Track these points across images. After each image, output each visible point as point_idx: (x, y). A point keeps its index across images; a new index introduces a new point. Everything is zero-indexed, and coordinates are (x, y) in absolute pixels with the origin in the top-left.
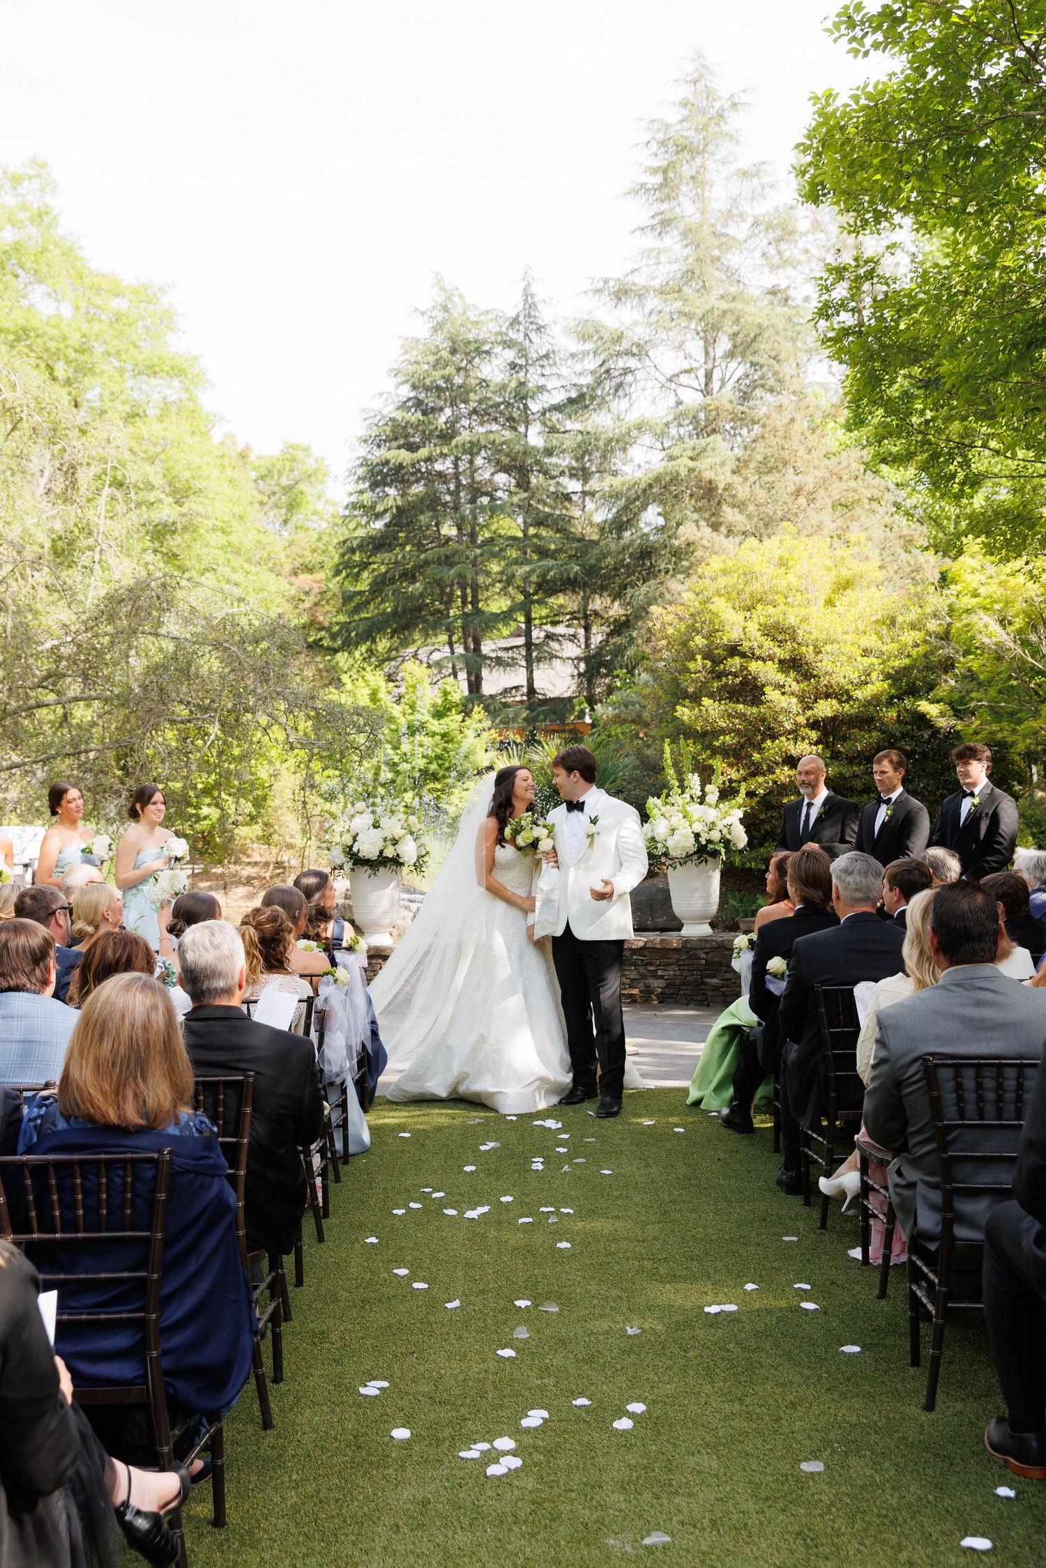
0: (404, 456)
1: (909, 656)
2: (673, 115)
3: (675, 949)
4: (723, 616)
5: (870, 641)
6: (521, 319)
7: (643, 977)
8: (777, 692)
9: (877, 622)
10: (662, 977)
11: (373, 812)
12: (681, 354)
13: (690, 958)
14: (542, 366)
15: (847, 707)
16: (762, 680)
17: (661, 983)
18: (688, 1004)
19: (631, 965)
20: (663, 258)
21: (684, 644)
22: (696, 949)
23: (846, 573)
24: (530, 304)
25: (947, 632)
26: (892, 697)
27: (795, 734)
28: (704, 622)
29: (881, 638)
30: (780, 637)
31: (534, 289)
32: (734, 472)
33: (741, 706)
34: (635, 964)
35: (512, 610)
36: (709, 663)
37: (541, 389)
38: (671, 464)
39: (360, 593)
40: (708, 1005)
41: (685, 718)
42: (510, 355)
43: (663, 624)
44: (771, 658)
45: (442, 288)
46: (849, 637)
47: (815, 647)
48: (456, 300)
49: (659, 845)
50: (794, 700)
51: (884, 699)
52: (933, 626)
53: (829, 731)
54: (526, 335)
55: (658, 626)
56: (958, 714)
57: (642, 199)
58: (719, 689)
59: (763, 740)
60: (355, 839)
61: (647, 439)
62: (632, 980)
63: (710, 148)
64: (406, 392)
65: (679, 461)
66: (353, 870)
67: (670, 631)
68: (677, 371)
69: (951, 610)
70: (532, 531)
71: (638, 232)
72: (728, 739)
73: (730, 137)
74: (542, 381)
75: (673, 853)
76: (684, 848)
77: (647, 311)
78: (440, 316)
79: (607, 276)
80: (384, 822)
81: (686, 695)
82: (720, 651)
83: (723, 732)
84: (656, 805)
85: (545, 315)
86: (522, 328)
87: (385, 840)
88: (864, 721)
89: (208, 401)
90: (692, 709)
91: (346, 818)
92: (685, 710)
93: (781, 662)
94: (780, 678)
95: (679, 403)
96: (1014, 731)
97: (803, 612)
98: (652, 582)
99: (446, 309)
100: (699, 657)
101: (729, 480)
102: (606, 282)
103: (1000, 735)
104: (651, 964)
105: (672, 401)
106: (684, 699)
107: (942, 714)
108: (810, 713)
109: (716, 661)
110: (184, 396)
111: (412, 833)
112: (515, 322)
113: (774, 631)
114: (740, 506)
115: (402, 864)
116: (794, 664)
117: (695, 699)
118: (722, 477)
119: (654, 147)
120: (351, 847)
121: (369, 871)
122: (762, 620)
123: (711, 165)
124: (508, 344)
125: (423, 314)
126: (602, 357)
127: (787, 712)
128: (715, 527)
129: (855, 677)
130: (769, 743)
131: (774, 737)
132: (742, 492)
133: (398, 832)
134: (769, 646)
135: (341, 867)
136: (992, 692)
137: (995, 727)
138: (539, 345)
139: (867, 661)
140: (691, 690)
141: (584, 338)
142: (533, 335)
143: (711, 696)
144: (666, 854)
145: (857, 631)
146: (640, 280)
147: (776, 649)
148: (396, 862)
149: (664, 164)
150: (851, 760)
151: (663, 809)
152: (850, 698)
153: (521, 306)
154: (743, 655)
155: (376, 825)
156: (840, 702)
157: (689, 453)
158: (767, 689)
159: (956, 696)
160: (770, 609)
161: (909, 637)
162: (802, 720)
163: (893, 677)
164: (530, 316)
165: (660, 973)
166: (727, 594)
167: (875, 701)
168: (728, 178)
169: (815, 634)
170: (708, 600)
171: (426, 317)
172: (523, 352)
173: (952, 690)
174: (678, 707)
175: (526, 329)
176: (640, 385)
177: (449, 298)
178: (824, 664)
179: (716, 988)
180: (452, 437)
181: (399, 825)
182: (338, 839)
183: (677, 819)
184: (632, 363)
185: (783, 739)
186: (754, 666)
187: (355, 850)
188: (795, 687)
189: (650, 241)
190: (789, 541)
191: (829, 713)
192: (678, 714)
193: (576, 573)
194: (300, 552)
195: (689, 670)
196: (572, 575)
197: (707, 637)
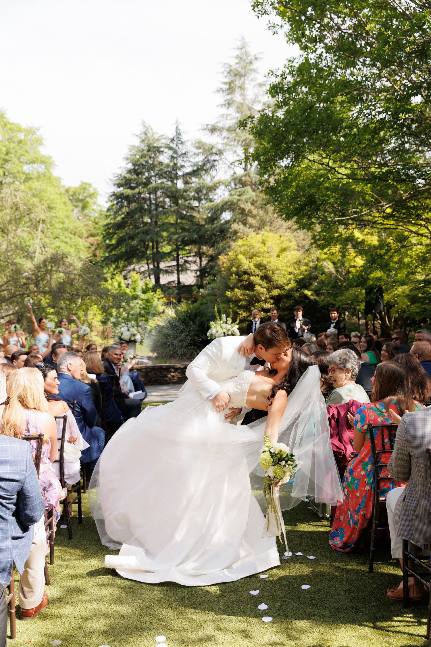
0: (129, 192)
1: (304, 275)
2: (233, 62)
4: (242, 261)
5: (291, 269)
6: (175, 139)
8: (259, 287)
9: (294, 263)
11: (127, 326)
12: (235, 154)
14: (183, 158)
15: (283, 292)
16: (255, 283)
20: (228, 118)
21: (229, 270)
23: (284, 246)
24: (178, 134)
25: (316, 266)
26: (298, 289)
27: (266, 301)
28: (236, 263)
29: (295, 269)
30: (261, 268)
31: (180, 127)
32: (251, 205)
33: (248, 292)
35: (171, 252)
36: (237, 277)
37: (182, 166)
38: (231, 197)
39: (112, 245)
41: (229, 296)
42: (171, 153)
43: (223, 262)
44: (258, 275)
45: (144, 126)
46: (284, 268)
47: (273, 272)
48: (150, 131)
50: (265, 290)
51: (295, 289)
52: (311, 264)
53: (277, 300)
54: (177, 145)
55: (221, 263)
56: (317, 295)
57: (221, 94)
58: (240, 286)
59: (255, 303)
60: (122, 334)
61: (222, 187)
63: (247, 75)
64: (130, 166)
65: (234, 196)
67: (225, 265)
68: (234, 160)
69: (318, 259)
70: (179, 221)
71: (220, 106)
72: (244, 303)
73: (254, 70)
74: (183, 164)
77: (223, 137)
78: (143, 136)
79: (207, 123)
80: (131, 329)
82: (241, 273)
83: (241, 300)
84: (212, 324)
85: (184, 138)
86: (175, 142)
87: (131, 335)
88: (289, 296)
89: (55, 173)
90: (231, 292)
91: (119, 328)
92: (229, 293)
93: (262, 277)
94: (261, 282)
95: (235, 173)
96: (335, 300)
97: (269, 260)
98: (224, 242)
99: (146, 134)
100: (234, 275)
101: (250, 208)
102: (207, 125)
103: (330, 302)
105: (232, 172)
106: (229, 289)
107: (312, 295)
108: (270, 294)
109: (240, 276)
110: (46, 170)
111: (139, 333)
112: (172, 140)
113: (259, 266)
114: (254, 217)
116: (266, 278)
117: (232, 289)
118: (247, 207)
119: (225, 74)
120: (121, 337)
122: (255, 262)
123: (247, 82)
124: (171, 148)
125: (137, 136)
126: (205, 156)
127: (262, 293)
128: (245, 225)
129: (285, 281)
130: (257, 304)
131: (259, 302)
132: (255, 212)
133: (135, 332)
134: (257, 272)
136: (329, 287)
137: (329, 299)
138: (182, 149)
139: (290, 277)
140: (231, 286)
141: (198, 148)
142: (180, 145)
143: (238, 288)
145: (287, 266)
146: (220, 125)
147: (260, 272)
148: (135, 342)
149: (229, 80)
150: (284, 309)
151: (215, 325)
152: (284, 289)
153: (175, 134)
154: (248, 274)
155: (128, 330)
156: (281, 290)
157: (238, 193)
158: (256, 286)
159: (317, 288)
160: (258, 259)
161: (303, 268)
162: (268, 296)
163: (298, 282)
164: (178, 138)
166: (244, 253)
167: (292, 290)
168: (254, 87)
169: (273, 267)
170: (237, 255)
171: (138, 138)
172: (175, 152)
173: (316, 286)
174: (227, 292)
175: (177, 143)
176: (220, 166)
177: (147, 130)
178: (275, 277)
180: (148, 185)
181: (135, 330)
182: (117, 335)
183: (219, 328)
184: (217, 157)
185: (261, 302)
186: (252, 278)
188: (265, 285)
189: (224, 111)
190: (266, 234)
191: (277, 294)
192: (226, 294)
193: (196, 238)
194: (89, 229)
195: (231, 280)
196: (194, 239)
197: (237, 268)
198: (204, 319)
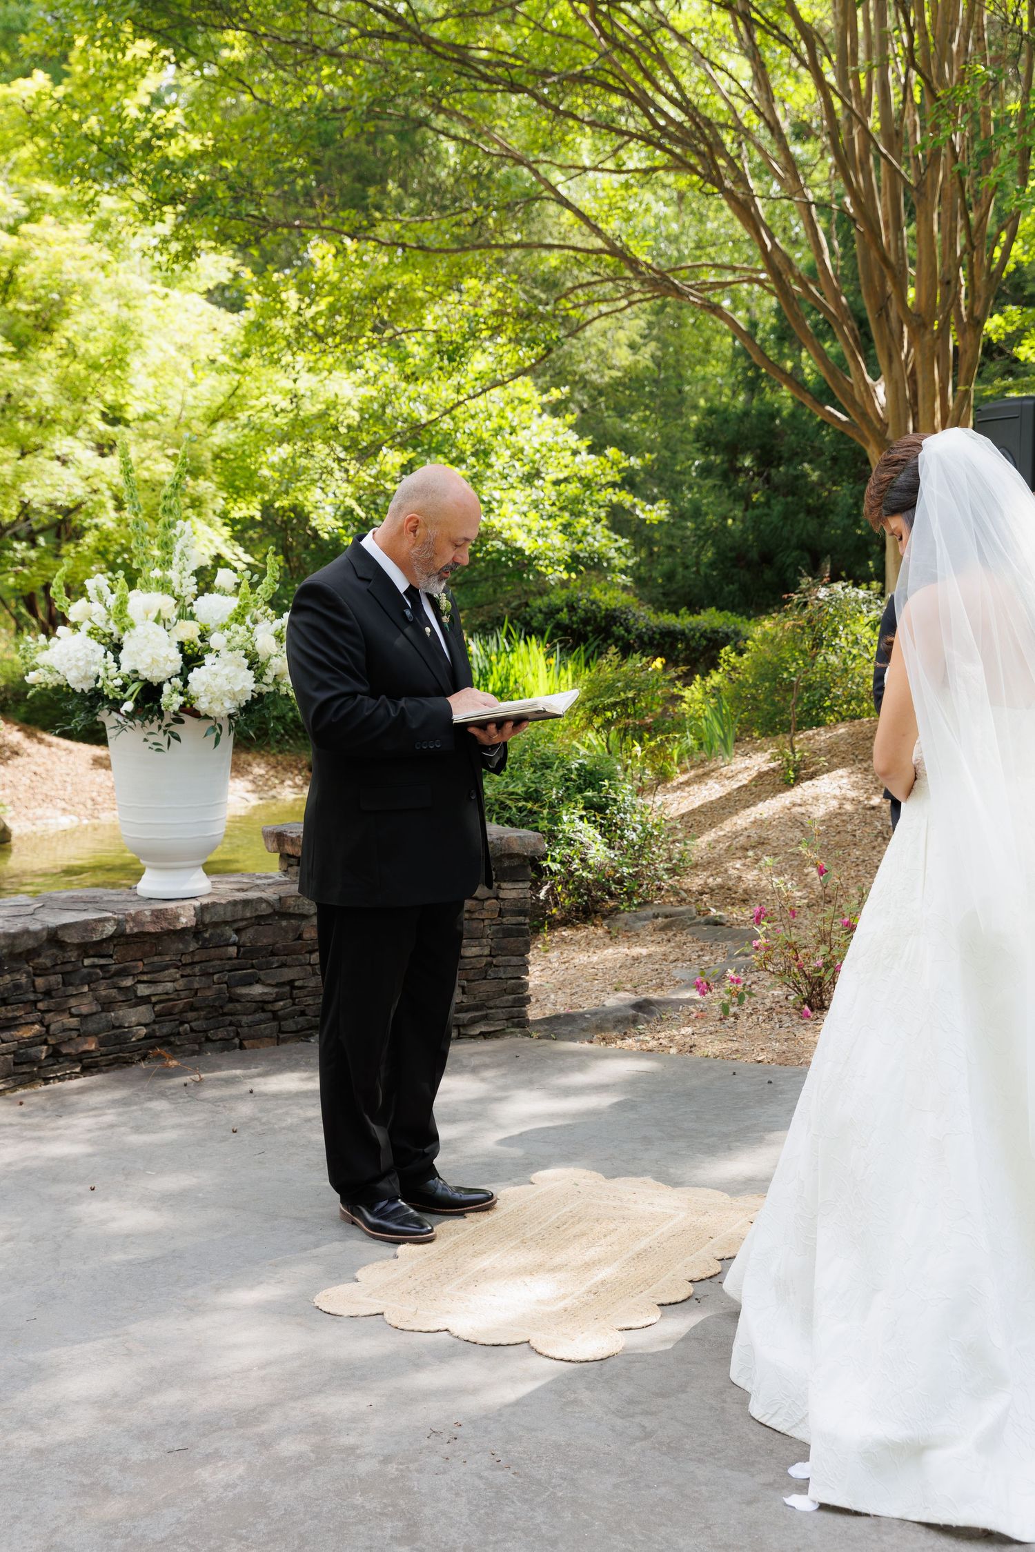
7: (107, 1005)
10: (145, 1000)
17: (142, 1014)
22: (216, 925)
34: (90, 980)
40: (242, 1047)
62: (83, 1017)
104: (124, 973)
165: (143, 990)
179: (261, 1005)
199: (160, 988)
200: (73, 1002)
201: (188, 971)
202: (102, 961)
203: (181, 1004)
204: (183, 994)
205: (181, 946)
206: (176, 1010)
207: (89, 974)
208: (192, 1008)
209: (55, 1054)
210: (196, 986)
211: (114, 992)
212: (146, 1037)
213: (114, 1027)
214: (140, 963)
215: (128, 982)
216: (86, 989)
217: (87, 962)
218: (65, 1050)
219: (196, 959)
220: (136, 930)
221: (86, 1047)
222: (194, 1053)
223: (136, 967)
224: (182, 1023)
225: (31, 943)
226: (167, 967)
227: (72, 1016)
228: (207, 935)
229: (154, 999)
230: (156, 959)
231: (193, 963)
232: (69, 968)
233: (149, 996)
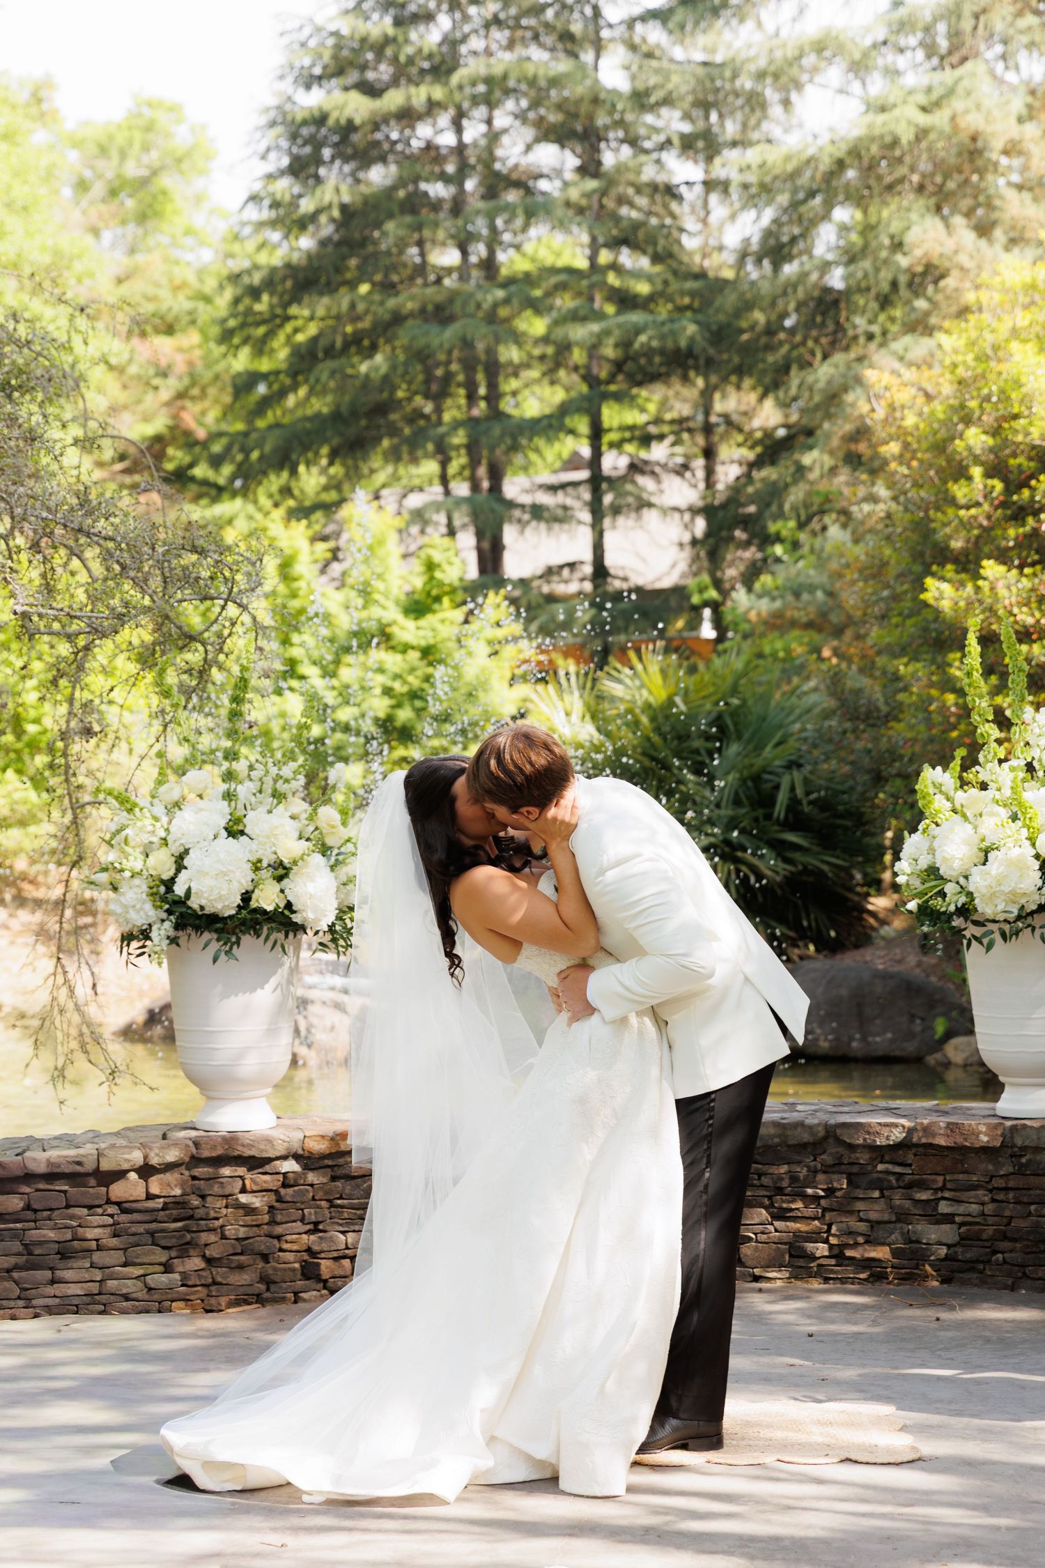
0: (355, 106)
3: (985, 1150)
4: (1029, 386)
7: (902, 1217)
10: (948, 1219)
11: (229, 796)
13: (1021, 1171)
17: (947, 1233)
18: (1013, 1288)
19: (872, 1186)
21: (942, 446)
22: (1036, 1149)
28: (987, 399)
32: (1020, 120)
34: (881, 1185)
35: (564, 410)
36: (998, 486)
38: (881, 118)
41: (946, 605)
43: (892, 408)
49: (950, 888)
55: (880, 414)
58: (1019, 545)
60: (180, 866)
61: (835, 74)
62: (873, 1224)
65: (896, 112)
66: (173, 941)
67: (910, 420)
70: (605, 257)
75: (985, 908)
76: (1013, 896)
80: (255, 821)
81: (942, 555)
82: (1021, 460)
83: (1027, 635)
84: (938, 787)
87: (256, 866)
90: (959, 586)
91: (159, 810)
92: (946, 587)
98: (839, 358)
100: (977, 472)
101: (1013, 134)
104: (921, 1185)
106: (942, 565)
109: (1016, 482)
111: (325, 850)
115: (302, 928)
117: (968, 564)
120: (169, 884)
121: (215, 946)
128: (983, 230)
133: (290, 848)
135: (145, 934)
140: (957, 544)
143: (1002, 557)
144: (965, 911)
148: (284, 922)
151: (960, 796)
155: (235, 830)
157: (922, 99)
165: (944, 1208)
170: (993, 353)
174: (930, 582)
180: (450, 71)
181: (292, 828)
182: (138, 865)
183: (994, 824)
187: (179, 890)
192: (928, 596)
193: (692, 339)
194: (151, 291)
195: (953, 502)
196: (683, 343)
197: (995, 432)
198: (768, 751)
199: (961, 1209)
200: (860, 1206)
201: (1001, 1196)
202: (898, 1169)
203: (990, 1231)
204: (990, 1220)
205: (990, 1167)
206: (985, 1236)
207: (880, 1180)
208: (1005, 1238)
209: (838, 1254)
210: (1007, 1213)
211: (907, 1204)
212: (947, 1258)
213: (911, 1242)
214: (940, 1179)
215: (924, 1196)
216: (876, 1194)
217: (880, 1167)
218: (849, 1253)
219: (1011, 1184)
220: (924, 1141)
221: (873, 1254)
222: (1005, 1287)
223: (935, 1181)
224: (995, 1252)
225: (806, 1137)
226: (975, 1188)
227: (861, 1220)
228: (1024, 1160)
229: (957, 1219)
230: (961, 1176)
231: (1007, 1189)
232: (855, 1169)
233: (953, 1215)
